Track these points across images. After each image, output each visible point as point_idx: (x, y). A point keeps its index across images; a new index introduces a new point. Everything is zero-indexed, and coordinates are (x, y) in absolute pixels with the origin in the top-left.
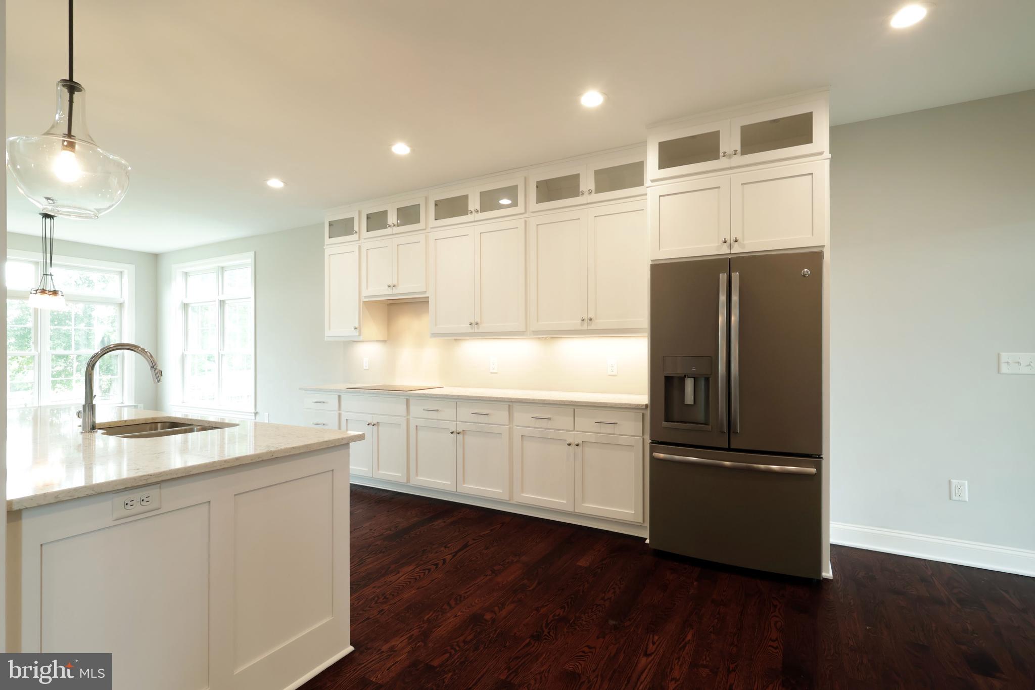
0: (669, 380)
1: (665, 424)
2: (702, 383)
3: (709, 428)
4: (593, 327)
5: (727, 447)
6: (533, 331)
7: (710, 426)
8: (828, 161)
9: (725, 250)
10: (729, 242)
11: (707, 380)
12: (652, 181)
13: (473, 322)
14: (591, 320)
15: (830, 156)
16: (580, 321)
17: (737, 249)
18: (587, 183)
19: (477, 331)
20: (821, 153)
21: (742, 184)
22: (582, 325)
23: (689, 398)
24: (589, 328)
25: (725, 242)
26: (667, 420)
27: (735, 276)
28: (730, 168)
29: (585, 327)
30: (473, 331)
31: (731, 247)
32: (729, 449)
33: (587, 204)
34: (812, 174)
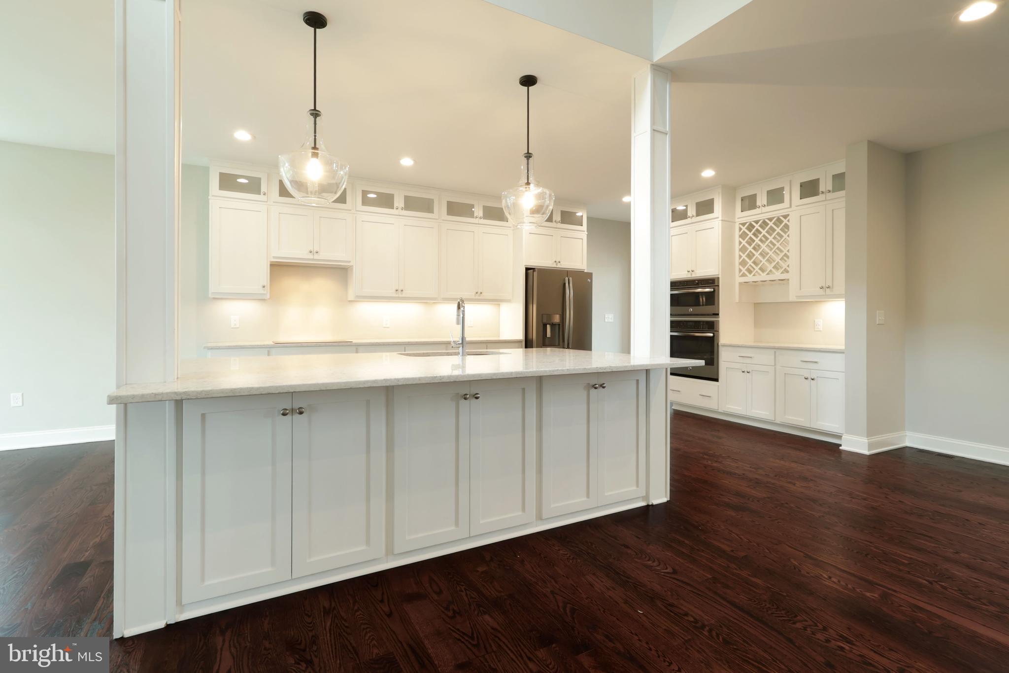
2: (557, 327)
6: (443, 298)
9: (554, 265)
10: (556, 262)
11: (559, 325)
13: (397, 288)
14: (481, 293)
15: (587, 233)
16: (474, 293)
17: (559, 266)
18: (478, 211)
19: (400, 296)
20: (584, 231)
21: (561, 237)
22: (475, 295)
23: (549, 334)
24: (479, 298)
27: (571, 278)
28: (556, 228)
29: (477, 297)
30: (397, 296)
31: (557, 265)
33: (479, 224)
34: (582, 239)
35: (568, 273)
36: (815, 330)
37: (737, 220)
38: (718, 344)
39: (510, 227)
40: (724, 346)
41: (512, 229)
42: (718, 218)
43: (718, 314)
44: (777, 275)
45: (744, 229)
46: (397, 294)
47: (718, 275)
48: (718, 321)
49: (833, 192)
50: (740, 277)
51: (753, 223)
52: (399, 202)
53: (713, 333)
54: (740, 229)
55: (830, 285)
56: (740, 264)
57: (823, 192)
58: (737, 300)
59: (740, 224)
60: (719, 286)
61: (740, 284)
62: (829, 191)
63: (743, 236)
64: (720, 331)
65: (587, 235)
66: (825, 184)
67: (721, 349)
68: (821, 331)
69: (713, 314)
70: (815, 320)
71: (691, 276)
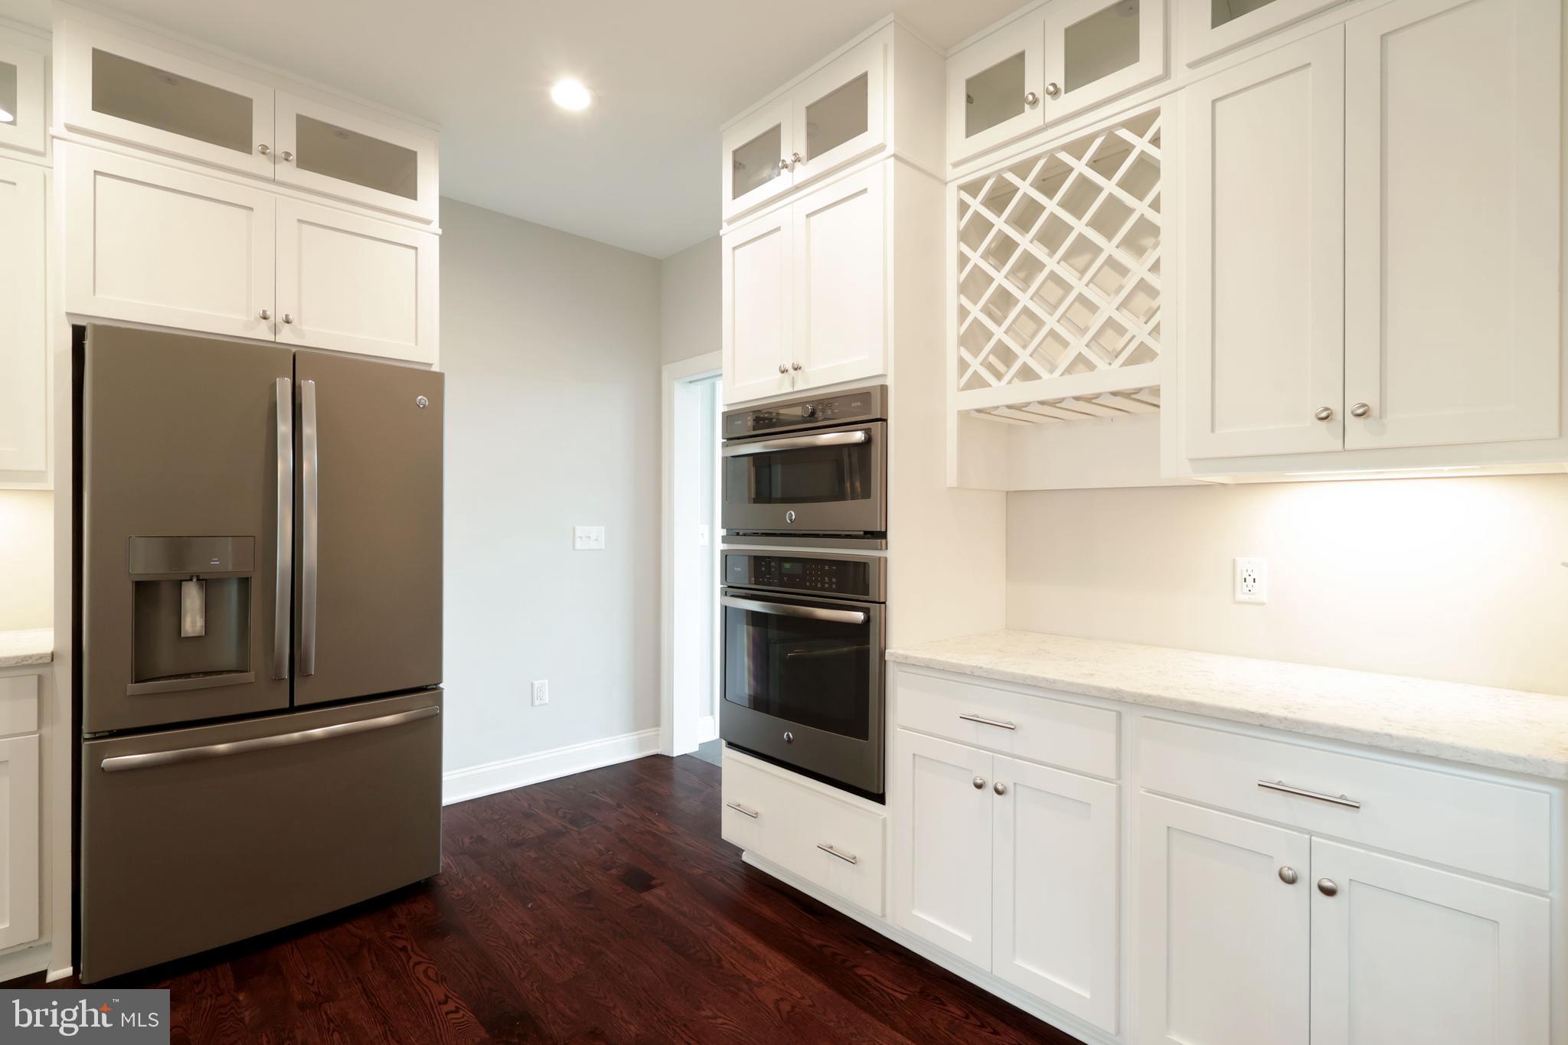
0: (144, 590)
1: (133, 688)
2: (233, 591)
3: (250, 676)
5: (287, 706)
7: (252, 674)
8: (438, 238)
10: (272, 319)
11: (245, 582)
15: (440, 231)
20: (428, 222)
21: (299, 221)
23: (193, 622)
25: (265, 318)
26: (138, 680)
27: (307, 382)
28: (274, 181)
31: (275, 330)
32: (292, 709)
34: (416, 248)
35: (296, 361)
36: (1240, 597)
37: (948, 172)
38: (882, 654)
40: (906, 663)
42: (882, 140)
43: (883, 535)
44: (1111, 376)
45: (976, 205)
47: (884, 376)
48: (883, 564)
50: (963, 389)
53: (866, 611)
54: (963, 206)
56: (964, 341)
58: (952, 479)
59: (961, 187)
60: (884, 420)
61: (964, 415)
63: (973, 230)
64: (889, 603)
65: (441, 237)
67: (893, 674)
68: (1263, 604)
69: (866, 533)
70: (1237, 558)
71: (791, 390)
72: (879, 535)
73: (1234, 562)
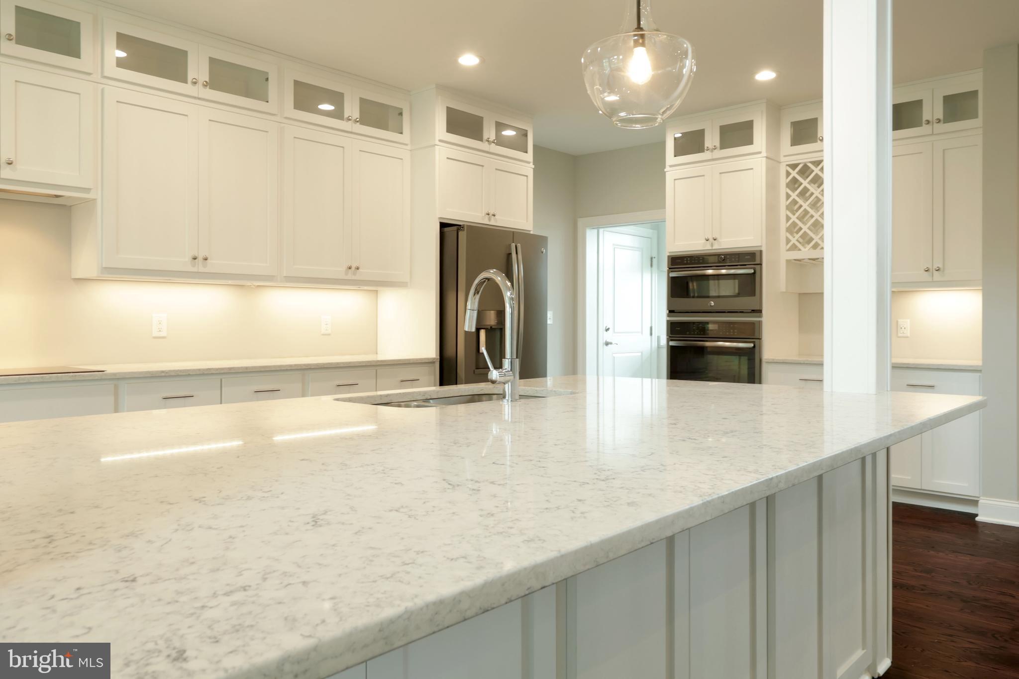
4: (357, 277)
8: (532, 170)
9: (486, 221)
10: (490, 215)
12: (440, 141)
13: (195, 253)
14: (358, 268)
15: (533, 166)
16: (344, 269)
17: (493, 222)
18: (352, 108)
19: (202, 269)
20: (529, 163)
21: (494, 169)
22: (347, 274)
24: (354, 278)
25: (487, 215)
27: (519, 246)
28: (489, 152)
29: (350, 276)
30: (195, 270)
33: (351, 133)
34: (527, 176)
35: (514, 235)
36: (900, 335)
37: (782, 159)
38: (761, 357)
39: (406, 145)
40: (770, 361)
41: (409, 147)
42: (760, 153)
43: (760, 311)
45: (794, 173)
46: (194, 266)
47: (761, 246)
48: (760, 323)
49: (944, 123)
50: (788, 250)
51: (810, 165)
52: (198, 69)
53: (754, 343)
54: (788, 174)
55: (941, 266)
56: (789, 230)
57: (928, 122)
58: (783, 288)
59: (787, 165)
60: (761, 264)
61: (788, 262)
62: (939, 121)
63: (793, 184)
64: (763, 339)
66: (933, 109)
67: (765, 367)
68: (908, 337)
69: (753, 310)
70: (899, 320)
71: (711, 248)
72: (759, 311)
73: (897, 321)
